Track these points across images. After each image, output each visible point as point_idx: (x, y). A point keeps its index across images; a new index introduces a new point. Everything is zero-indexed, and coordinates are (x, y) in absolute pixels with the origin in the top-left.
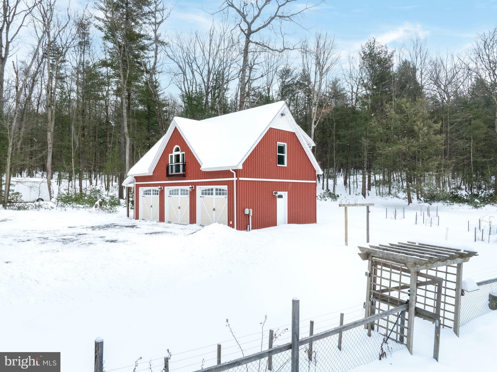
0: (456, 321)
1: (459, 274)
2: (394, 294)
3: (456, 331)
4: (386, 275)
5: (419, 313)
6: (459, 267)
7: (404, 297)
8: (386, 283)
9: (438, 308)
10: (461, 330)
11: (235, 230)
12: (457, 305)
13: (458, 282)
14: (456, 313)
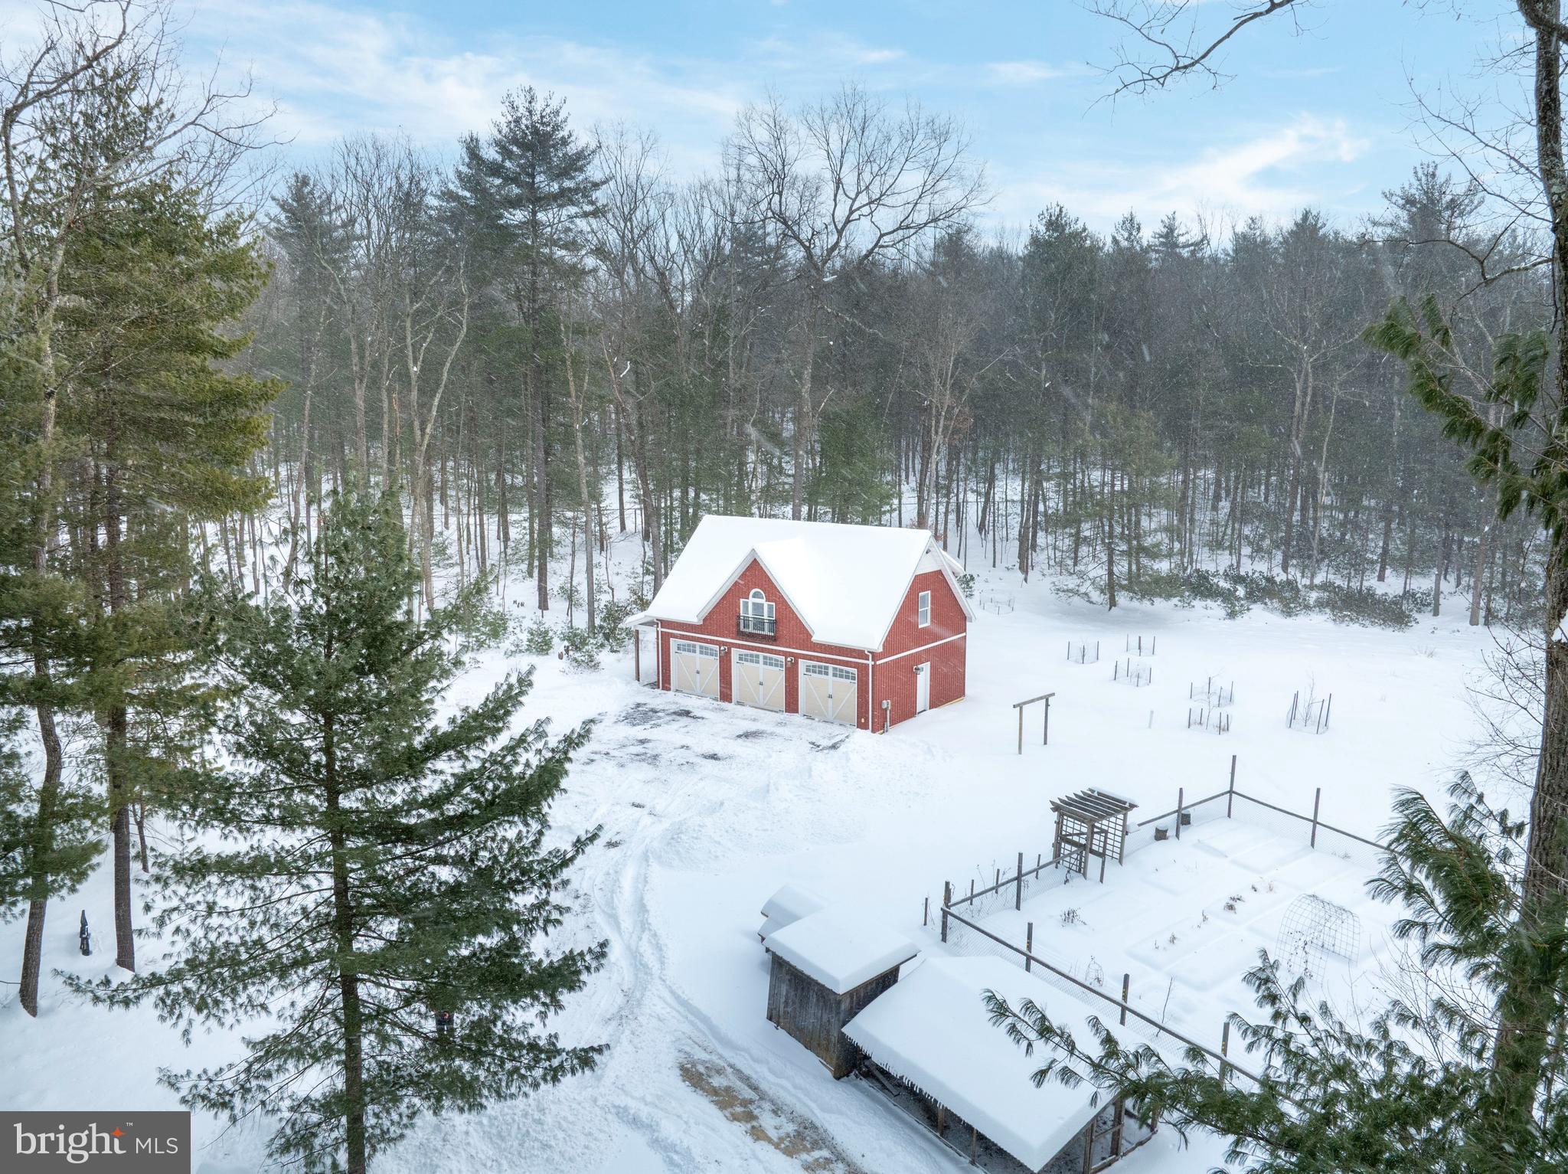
0: (1121, 854)
1: (1125, 820)
2: (1076, 839)
3: (1120, 862)
4: (1070, 824)
5: (1092, 852)
6: (1125, 815)
7: (1083, 842)
8: (1070, 830)
9: (1105, 848)
10: (1124, 861)
11: (868, 732)
12: (1122, 843)
13: (1124, 826)
14: (1122, 848)
